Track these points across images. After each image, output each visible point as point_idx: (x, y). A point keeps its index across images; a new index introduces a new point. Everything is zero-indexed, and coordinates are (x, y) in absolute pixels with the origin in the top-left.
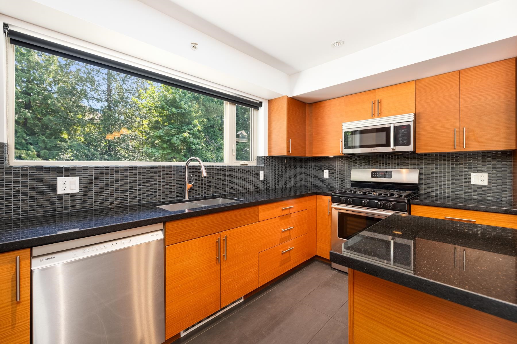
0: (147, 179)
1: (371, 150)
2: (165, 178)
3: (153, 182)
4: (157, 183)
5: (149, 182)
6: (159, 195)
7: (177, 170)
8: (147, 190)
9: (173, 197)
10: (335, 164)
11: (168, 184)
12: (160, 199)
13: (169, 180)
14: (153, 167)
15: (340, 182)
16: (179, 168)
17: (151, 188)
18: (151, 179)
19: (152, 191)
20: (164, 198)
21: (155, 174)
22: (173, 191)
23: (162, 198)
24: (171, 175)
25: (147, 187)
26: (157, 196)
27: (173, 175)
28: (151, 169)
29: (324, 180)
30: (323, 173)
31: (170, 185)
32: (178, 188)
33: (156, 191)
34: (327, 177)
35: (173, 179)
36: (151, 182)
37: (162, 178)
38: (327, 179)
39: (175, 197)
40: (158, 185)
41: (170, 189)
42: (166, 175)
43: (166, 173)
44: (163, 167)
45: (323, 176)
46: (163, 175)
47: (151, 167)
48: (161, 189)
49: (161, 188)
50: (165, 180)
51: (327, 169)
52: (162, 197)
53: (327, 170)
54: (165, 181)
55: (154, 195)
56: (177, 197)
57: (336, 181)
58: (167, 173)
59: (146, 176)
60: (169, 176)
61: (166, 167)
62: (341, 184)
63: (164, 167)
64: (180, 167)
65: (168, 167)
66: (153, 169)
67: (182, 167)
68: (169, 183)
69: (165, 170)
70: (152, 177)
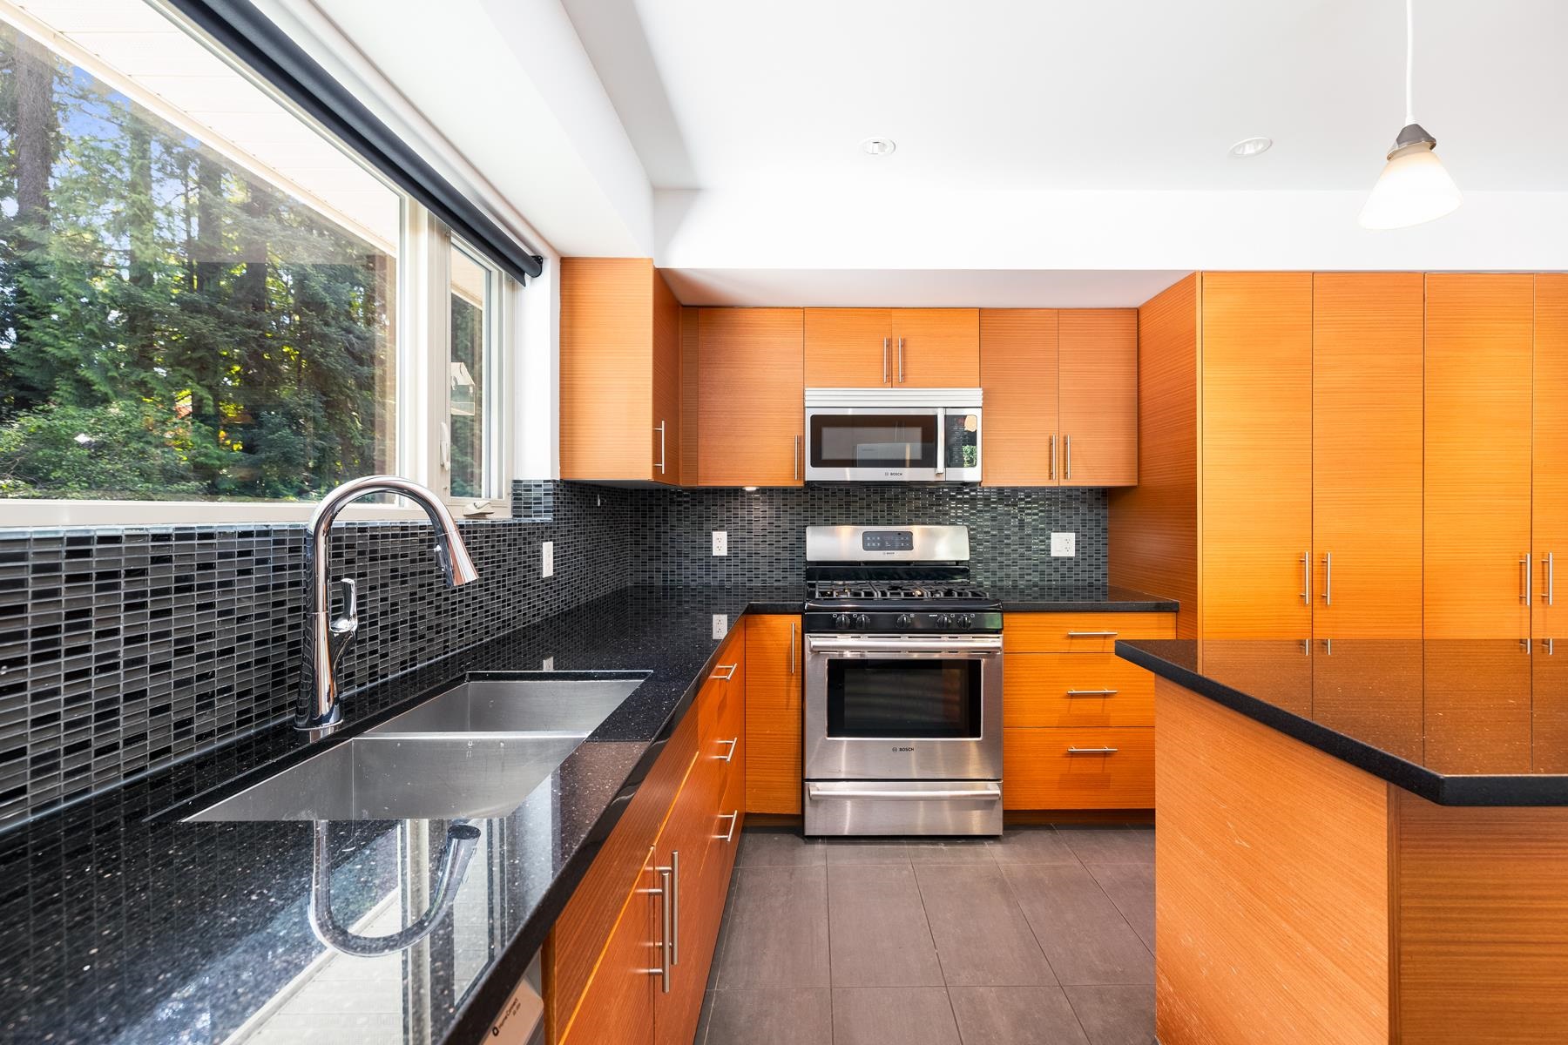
0: (36, 633)
1: (887, 474)
2: (168, 612)
3: (86, 649)
4: (115, 655)
5: (56, 655)
6: (131, 734)
7: (241, 554)
8: (35, 722)
9: (221, 730)
10: (750, 512)
11: (191, 650)
12: (136, 766)
13: (196, 623)
14: (86, 540)
15: (763, 568)
16: (255, 539)
17: (68, 701)
18: (69, 628)
19: (76, 717)
20: (168, 750)
21: (100, 588)
22: (221, 691)
23: (154, 755)
24: (210, 586)
25: (35, 697)
26: (115, 747)
27: (221, 584)
28: (70, 554)
29: (710, 563)
30: (710, 541)
31: (200, 658)
32: (248, 665)
33: (107, 715)
34: (724, 552)
35: (221, 614)
36: (69, 652)
37: (154, 614)
38: (721, 558)
39: (230, 727)
40: (121, 671)
41: (200, 677)
42: (178, 590)
43: (178, 579)
44: (156, 537)
45: (709, 549)
46: (154, 593)
47: (72, 541)
48: (143, 693)
49: (148, 682)
50: (173, 624)
51: (721, 528)
52: (149, 746)
53: (723, 530)
54: (168, 634)
55: (95, 746)
56: (240, 724)
57: (753, 566)
58: (186, 578)
59: (30, 614)
60: (196, 599)
61: (179, 537)
62: (769, 574)
63: (167, 537)
64: (260, 533)
65: (190, 537)
66: (87, 553)
67: (266, 533)
68: (195, 644)
69: (168, 559)
70: (79, 617)
